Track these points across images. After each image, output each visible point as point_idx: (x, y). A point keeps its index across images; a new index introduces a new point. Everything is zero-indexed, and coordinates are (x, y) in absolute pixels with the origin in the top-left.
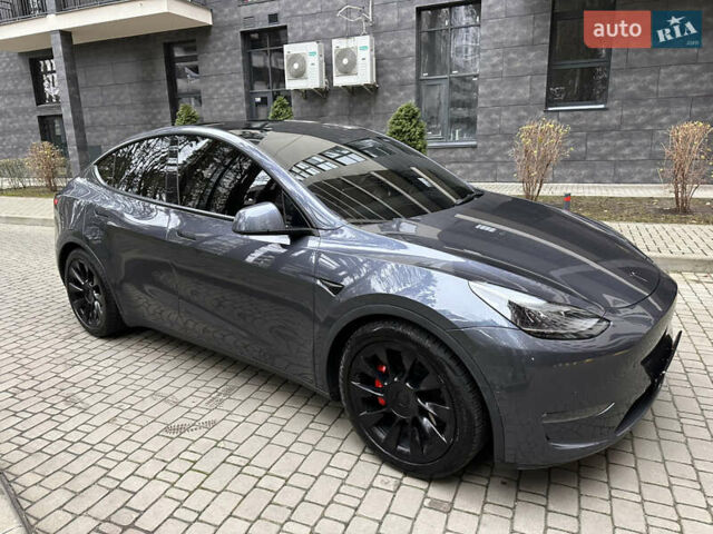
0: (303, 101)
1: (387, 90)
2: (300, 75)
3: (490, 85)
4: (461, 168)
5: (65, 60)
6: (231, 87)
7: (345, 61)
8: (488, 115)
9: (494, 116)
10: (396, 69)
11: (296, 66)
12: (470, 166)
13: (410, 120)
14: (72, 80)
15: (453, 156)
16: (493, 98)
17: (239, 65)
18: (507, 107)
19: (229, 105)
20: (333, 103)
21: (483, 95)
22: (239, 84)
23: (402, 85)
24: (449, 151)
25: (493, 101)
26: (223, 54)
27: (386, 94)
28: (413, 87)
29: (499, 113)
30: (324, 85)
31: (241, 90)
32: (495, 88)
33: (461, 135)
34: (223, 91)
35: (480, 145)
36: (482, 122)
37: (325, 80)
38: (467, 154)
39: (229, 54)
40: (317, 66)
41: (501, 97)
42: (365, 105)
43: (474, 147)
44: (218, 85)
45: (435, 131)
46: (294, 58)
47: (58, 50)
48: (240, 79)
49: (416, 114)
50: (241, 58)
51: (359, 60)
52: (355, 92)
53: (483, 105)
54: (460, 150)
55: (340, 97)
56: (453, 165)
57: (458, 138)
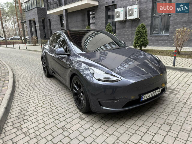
0: (119, 24)
1: (143, 20)
2: (118, 17)
3: (174, 17)
4: (164, 42)
5: (66, 16)
6: (102, 21)
7: (130, 12)
8: (173, 26)
9: (175, 26)
10: (145, 14)
11: (117, 14)
12: (167, 41)
13: (142, 28)
14: (67, 21)
15: (161, 38)
16: (175, 21)
17: (104, 15)
18: (180, 23)
19: (101, 26)
20: (127, 24)
21: (172, 20)
22: (104, 20)
23: (147, 18)
24: (160, 37)
25: (175, 22)
26: (101, 12)
27: (142, 21)
28: (150, 19)
29: (177, 25)
30: (125, 19)
31: (104, 22)
32: (176, 18)
33: (165, 32)
34: (100, 22)
35: (170, 35)
36: (171, 29)
37: (125, 18)
38: (166, 38)
39: (102, 13)
40: (123, 14)
41: (178, 21)
42: (136, 24)
43: (168, 36)
44: (99, 20)
45: (156, 31)
46: (117, 12)
47: (64, 14)
48: (104, 19)
49: (145, 26)
50: (105, 13)
51: (134, 12)
52: (133, 20)
53: (172, 23)
54: (164, 37)
55: (129, 22)
56: (161, 41)
57: (163, 33)
